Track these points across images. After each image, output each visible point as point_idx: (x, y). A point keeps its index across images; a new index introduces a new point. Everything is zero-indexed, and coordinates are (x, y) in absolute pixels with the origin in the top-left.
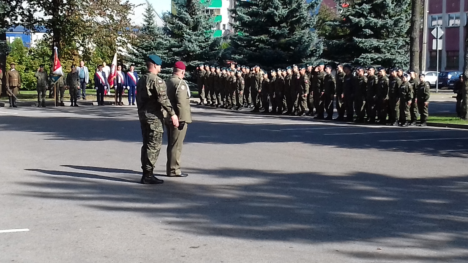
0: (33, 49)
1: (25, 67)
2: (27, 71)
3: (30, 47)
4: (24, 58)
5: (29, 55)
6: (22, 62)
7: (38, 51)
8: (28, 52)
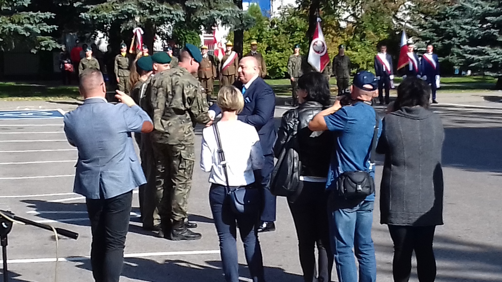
0: (277, 20)
1: (266, 46)
2: (269, 51)
3: (272, 17)
4: (264, 33)
5: (271, 29)
6: (262, 38)
7: (283, 22)
8: (269, 24)
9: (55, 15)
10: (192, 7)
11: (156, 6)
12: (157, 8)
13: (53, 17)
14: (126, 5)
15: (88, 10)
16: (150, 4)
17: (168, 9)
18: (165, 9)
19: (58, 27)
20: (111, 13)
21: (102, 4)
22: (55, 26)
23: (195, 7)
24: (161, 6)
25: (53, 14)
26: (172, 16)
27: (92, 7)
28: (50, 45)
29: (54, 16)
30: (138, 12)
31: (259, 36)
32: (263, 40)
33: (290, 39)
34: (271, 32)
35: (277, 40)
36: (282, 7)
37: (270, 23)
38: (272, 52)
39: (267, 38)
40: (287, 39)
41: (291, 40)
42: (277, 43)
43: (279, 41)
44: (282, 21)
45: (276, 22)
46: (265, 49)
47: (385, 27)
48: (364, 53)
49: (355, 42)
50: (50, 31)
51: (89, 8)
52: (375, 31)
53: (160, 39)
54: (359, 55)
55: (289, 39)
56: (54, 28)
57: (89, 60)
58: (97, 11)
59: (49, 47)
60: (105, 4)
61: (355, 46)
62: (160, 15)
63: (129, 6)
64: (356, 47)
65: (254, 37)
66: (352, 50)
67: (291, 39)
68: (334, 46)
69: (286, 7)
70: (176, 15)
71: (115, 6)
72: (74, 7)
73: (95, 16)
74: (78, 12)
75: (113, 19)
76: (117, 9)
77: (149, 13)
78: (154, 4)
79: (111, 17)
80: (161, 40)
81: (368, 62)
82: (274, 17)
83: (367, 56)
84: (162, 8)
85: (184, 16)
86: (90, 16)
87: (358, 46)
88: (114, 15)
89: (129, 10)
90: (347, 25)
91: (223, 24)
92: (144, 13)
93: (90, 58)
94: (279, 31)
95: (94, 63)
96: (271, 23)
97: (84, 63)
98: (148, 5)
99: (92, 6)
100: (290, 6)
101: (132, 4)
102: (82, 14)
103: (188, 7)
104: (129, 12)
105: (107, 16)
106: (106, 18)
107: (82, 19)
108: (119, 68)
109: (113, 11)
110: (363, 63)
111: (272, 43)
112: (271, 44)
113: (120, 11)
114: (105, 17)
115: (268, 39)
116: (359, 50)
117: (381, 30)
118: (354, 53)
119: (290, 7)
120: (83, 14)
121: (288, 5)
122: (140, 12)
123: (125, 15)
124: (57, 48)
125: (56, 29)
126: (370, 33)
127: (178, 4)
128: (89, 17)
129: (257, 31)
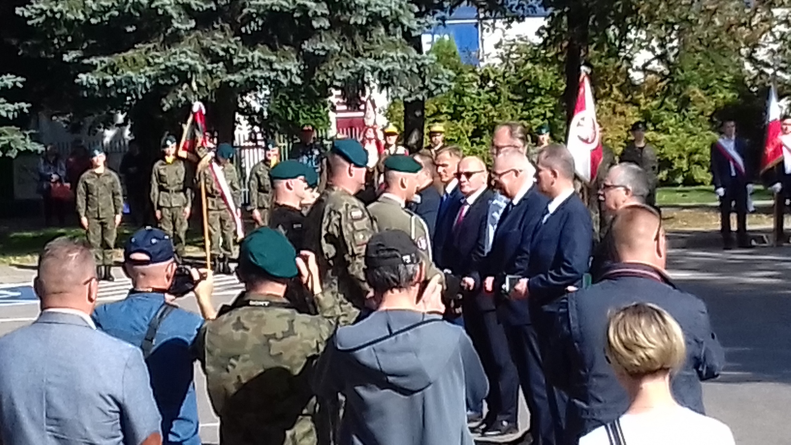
0: (493, 72)
1: (471, 128)
2: (477, 140)
3: (482, 64)
4: (466, 99)
5: (481, 90)
6: (462, 112)
7: (507, 75)
8: (476, 80)
9: (24, 79)
10: (317, 52)
11: (241, 55)
12: (242, 58)
13: (20, 86)
14: (175, 53)
15: (95, 67)
16: (226, 50)
17: (264, 60)
18: (260, 59)
19: (29, 105)
20: (144, 73)
21: (124, 54)
22: (23, 105)
23: (322, 53)
24: (251, 54)
25: (19, 79)
26: (275, 73)
27: (102, 62)
28: (12, 145)
29: (21, 83)
30: (200, 68)
31: (455, 106)
32: (464, 115)
33: (522, 110)
34: (481, 97)
35: (496, 114)
36: (504, 42)
37: (478, 78)
38: (484, 140)
39: (474, 109)
40: (516, 110)
41: (526, 113)
42: (495, 119)
43: (500, 116)
44: (505, 73)
45: (492, 76)
46: (470, 135)
47: (726, 79)
48: (683, 136)
49: (663, 113)
50: (13, 115)
51: (97, 65)
52: (705, 87)
53: (247, 122)
54: (672, 140)
55: (519, 111)
56: (21, 109)
57: (99, 175)
58: (113, 69)
59: (11, 148)
60: (130, 52)
61: (662, 121)
62: (249, 73)
63: (183, 55)
64: (664, 124)
65: (444, 109)
66: (656, 130)
67: (526, 110)
68: (618, 123)
69: (512, 43)
70: (282, 71)
71: (152, 57)
72: (65, 62)
73: (108, 81)
74: (72, 72)
75: (148, 85)
76: (156, 64)
77: (225, 70)
78: (235, 50)
79: (143, 80)
80: (247, 125)
81: (691, 154)
82: (489, 65)
83: (689, 143)
84: (253, 57)
85: (299, 72)
86: (98, 80)
87: (670, 121)
88: (149, 77)
89: (182, 64)
90: (646, 76)
91: (382, 87)
92: (214, 71)
93: (101, 170)
94: (499, 94)
95: (109, 181)
96: (482, 77)
97: (88, 181)
98: (222, 53)
99: (102, 58)
100: (521, 39)
101: (189, 52)
102: (81, 76)
103: (308, 52)
104: (183, 68)
105: (134, 80)
106: (134, 83)
107: (81, 86)
108: (161, 189)
109: (147, 68)
110: (681, 157)
111: (484, 120)
112: (483, 122)
113: (163, 67)
114: (130, 80)
115: (475, 112)
116: (671, 129)
117: (717, 86)
118: (662, 137)
119: (522, 43)
120: (83, 77)
121: (516, 38)
122: (205, 67)
123: (173, 76)
124: (28, 151)
125: (26, 110)
126: (694, 93)
127: (287, 48)
128: (96, 82)
129: (452, 96)
